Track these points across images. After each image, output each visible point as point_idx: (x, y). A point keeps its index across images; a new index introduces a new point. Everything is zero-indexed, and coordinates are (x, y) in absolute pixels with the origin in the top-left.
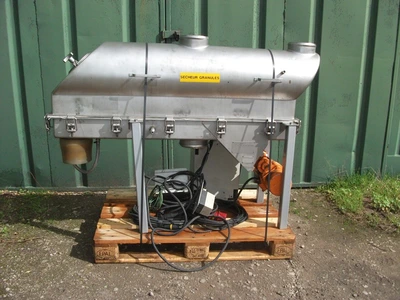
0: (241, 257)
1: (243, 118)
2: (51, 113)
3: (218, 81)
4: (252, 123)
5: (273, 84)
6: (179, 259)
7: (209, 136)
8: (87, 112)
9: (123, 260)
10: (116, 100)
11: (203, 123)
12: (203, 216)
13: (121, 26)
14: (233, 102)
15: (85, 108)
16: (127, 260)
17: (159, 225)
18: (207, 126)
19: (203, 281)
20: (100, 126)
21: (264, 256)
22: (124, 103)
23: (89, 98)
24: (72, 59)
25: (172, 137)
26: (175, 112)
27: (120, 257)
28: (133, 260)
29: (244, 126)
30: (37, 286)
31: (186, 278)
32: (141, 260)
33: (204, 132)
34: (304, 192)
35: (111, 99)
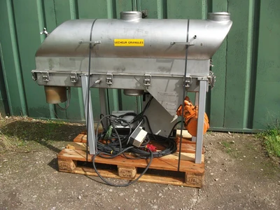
0: (160, 181)
1: (165, 74)
2: (35, 69)
3: (142, 45)
4: (173, 78)
5: (187, 46)
6: (114, 176)
7: (140, 87)
8: (56, 69)
9: (76, 172)
10: (74, 60)
11: (135, 77)
12: (135, 147)
13: (106, 10)
14: (157, 61)
15: (55, 66)
16: (79, 172)
17: (104, 151)
18: (138, 79)
19: (122, 194)
20: (65, 78)
21: (179, 183)
22: (79, 62)
23: (57, 59)
24: (46, 32)
25: (112, 87)
26: (114, 69)
27: (75, 169)
28: (83, 173)
29: (167, 80)
30: (16, 181)
31: (111, 190)
32: (88, 173)
33: (136, 84)
34: (245, 136)
35: (70, 59)
